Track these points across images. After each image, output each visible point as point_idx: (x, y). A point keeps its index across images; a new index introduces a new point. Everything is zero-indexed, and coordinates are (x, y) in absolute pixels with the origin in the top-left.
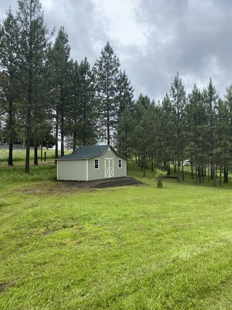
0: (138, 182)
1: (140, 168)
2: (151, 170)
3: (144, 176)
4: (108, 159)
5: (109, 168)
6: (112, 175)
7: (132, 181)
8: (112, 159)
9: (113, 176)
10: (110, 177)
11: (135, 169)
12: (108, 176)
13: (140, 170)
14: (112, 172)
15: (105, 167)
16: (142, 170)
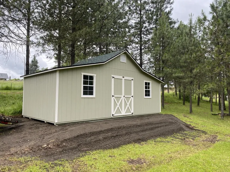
0: (184, 127)
1: (181, 101)
2: (197, 104)
3: (191, 112)
4: (121, 77)
5: (122, 96)
6: (128, 111)
7: (171, 123)
8: (130, 78)
9: (132, 112)
10: (123, 113)
11: (175, 103)
12: (118, 111)
13: (182, 104)
14: (130, 105)
15: (113, 94)
16: (184, 104)
